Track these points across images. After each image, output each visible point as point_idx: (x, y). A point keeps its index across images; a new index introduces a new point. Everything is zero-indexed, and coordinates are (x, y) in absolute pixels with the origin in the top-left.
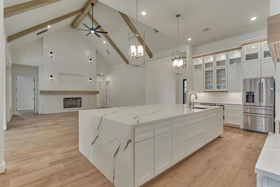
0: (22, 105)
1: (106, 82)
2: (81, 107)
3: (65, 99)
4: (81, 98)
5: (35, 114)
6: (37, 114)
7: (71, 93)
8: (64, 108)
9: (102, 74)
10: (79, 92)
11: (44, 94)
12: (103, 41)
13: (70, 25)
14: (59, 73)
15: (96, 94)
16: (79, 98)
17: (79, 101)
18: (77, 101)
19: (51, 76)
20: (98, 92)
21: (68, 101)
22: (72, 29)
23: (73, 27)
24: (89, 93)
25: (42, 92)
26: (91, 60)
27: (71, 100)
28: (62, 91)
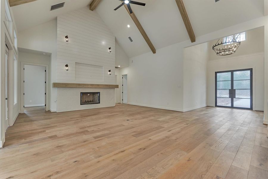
0: (31, 101)
1: (123, 75)
2: (99, 103)
3: (83, 94)
4: (99, 93)
5: (46, 112)
6: (49, 111)
7: (88, 87)
8: (81, 104)
9: (119, 66)
10: (98, 85)
11: (58, 87)
12: (127, 25)
13: (88, 6)
14: (76, 63)
15: (114, 88)
16: (98, 93)
17: (97, 96)
18: (94, 96)
19: (67, 66)
20: (117, 86)
21: (85, 96)
22: (90, 10)
23: (91, 8)
24: (107, 87)
25: (56, 85)
26: (110, 49)
27: (88, 95)
28: (79, 85)
